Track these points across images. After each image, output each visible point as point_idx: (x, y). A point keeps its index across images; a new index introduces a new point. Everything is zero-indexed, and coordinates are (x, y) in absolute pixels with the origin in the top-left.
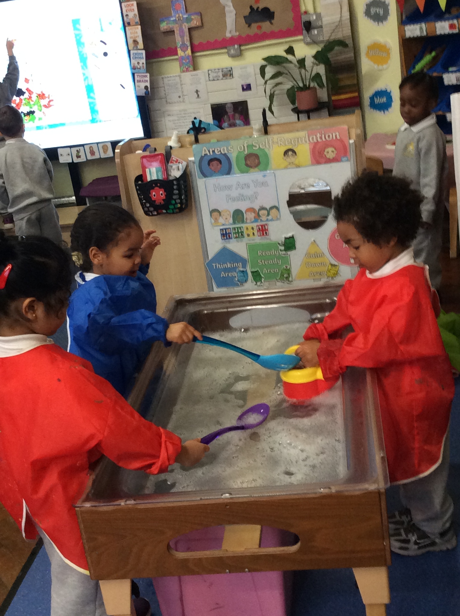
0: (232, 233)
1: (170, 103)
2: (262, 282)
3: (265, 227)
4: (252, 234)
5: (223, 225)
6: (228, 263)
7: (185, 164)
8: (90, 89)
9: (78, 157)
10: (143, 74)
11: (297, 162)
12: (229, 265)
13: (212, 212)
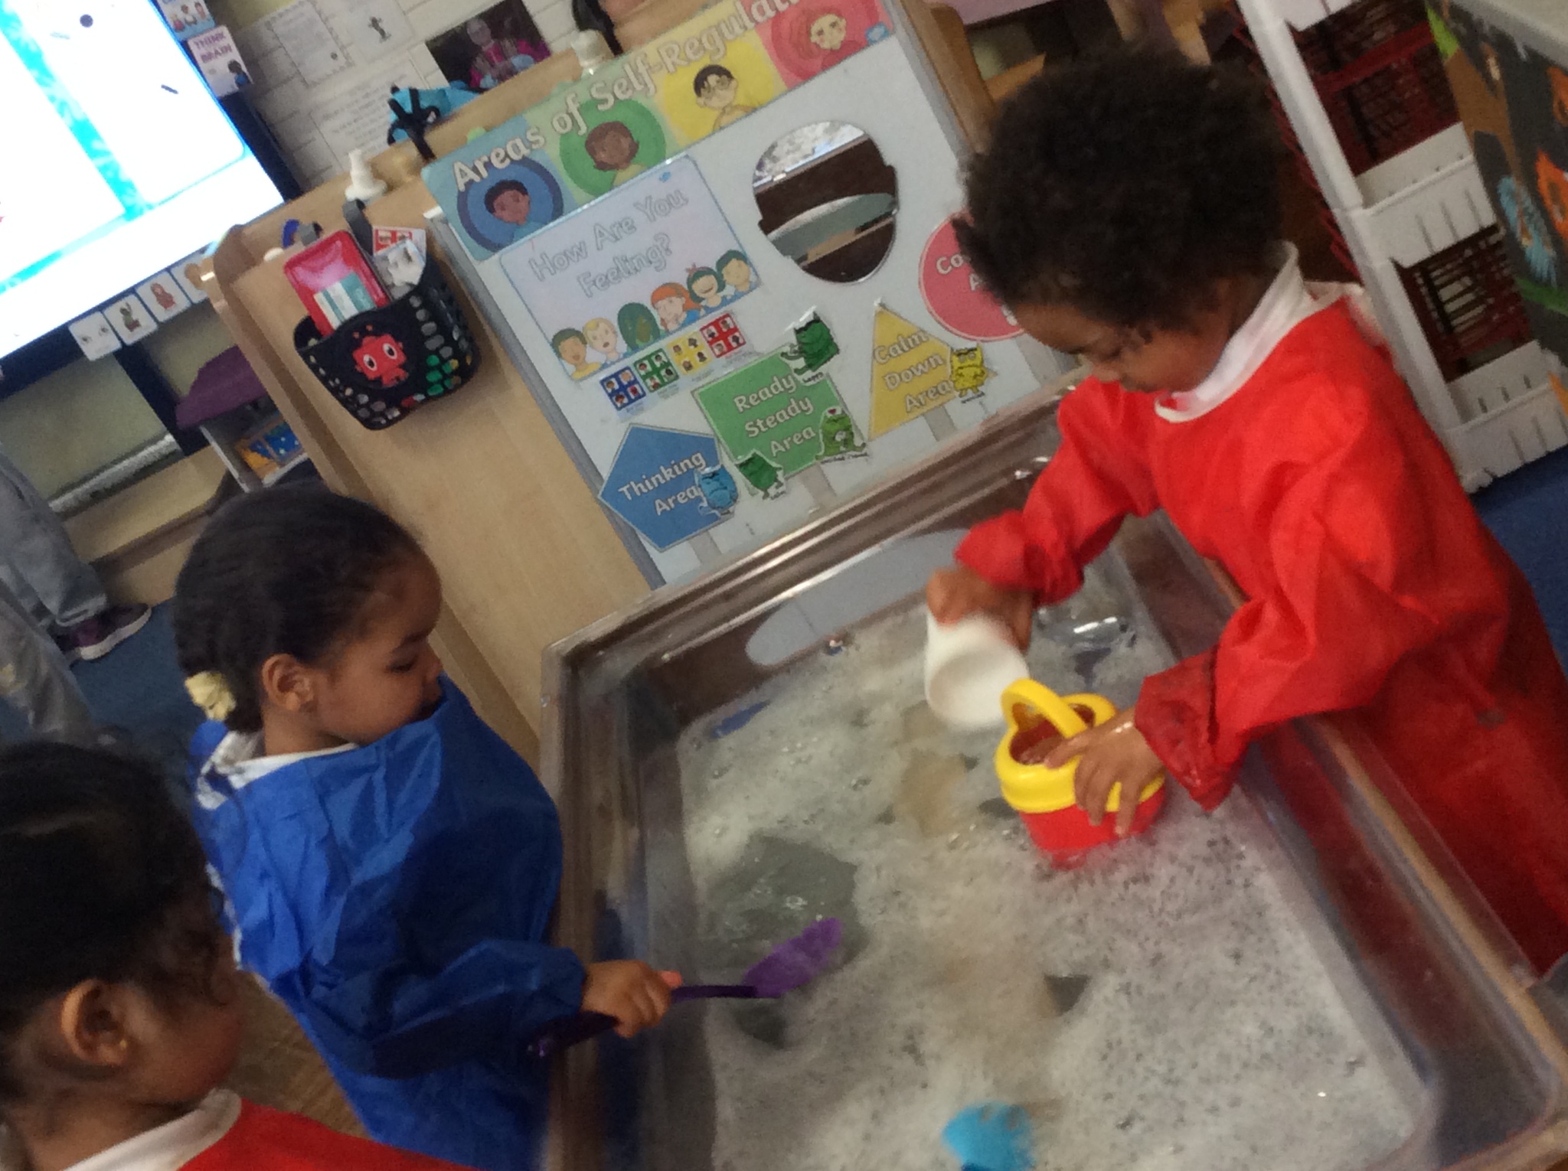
0: (640, 380)
1: (315, 84)
2: (781, 484)
3: (724, 322)
4: (698, 359)
5: (604, 366)
6: (662, 468)
7: (419, 235)
8: (85, 132)
9: (132, 325)
10: (207, 35)
11: (741, 100)
12: (668, 474)
13: (558, 340)
